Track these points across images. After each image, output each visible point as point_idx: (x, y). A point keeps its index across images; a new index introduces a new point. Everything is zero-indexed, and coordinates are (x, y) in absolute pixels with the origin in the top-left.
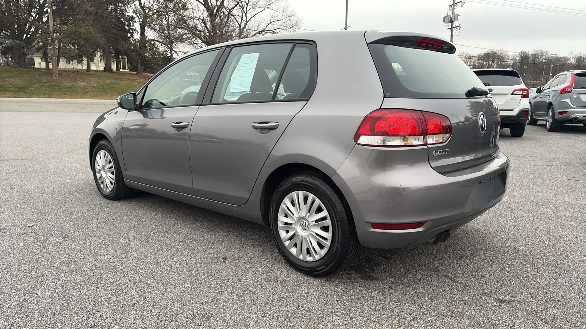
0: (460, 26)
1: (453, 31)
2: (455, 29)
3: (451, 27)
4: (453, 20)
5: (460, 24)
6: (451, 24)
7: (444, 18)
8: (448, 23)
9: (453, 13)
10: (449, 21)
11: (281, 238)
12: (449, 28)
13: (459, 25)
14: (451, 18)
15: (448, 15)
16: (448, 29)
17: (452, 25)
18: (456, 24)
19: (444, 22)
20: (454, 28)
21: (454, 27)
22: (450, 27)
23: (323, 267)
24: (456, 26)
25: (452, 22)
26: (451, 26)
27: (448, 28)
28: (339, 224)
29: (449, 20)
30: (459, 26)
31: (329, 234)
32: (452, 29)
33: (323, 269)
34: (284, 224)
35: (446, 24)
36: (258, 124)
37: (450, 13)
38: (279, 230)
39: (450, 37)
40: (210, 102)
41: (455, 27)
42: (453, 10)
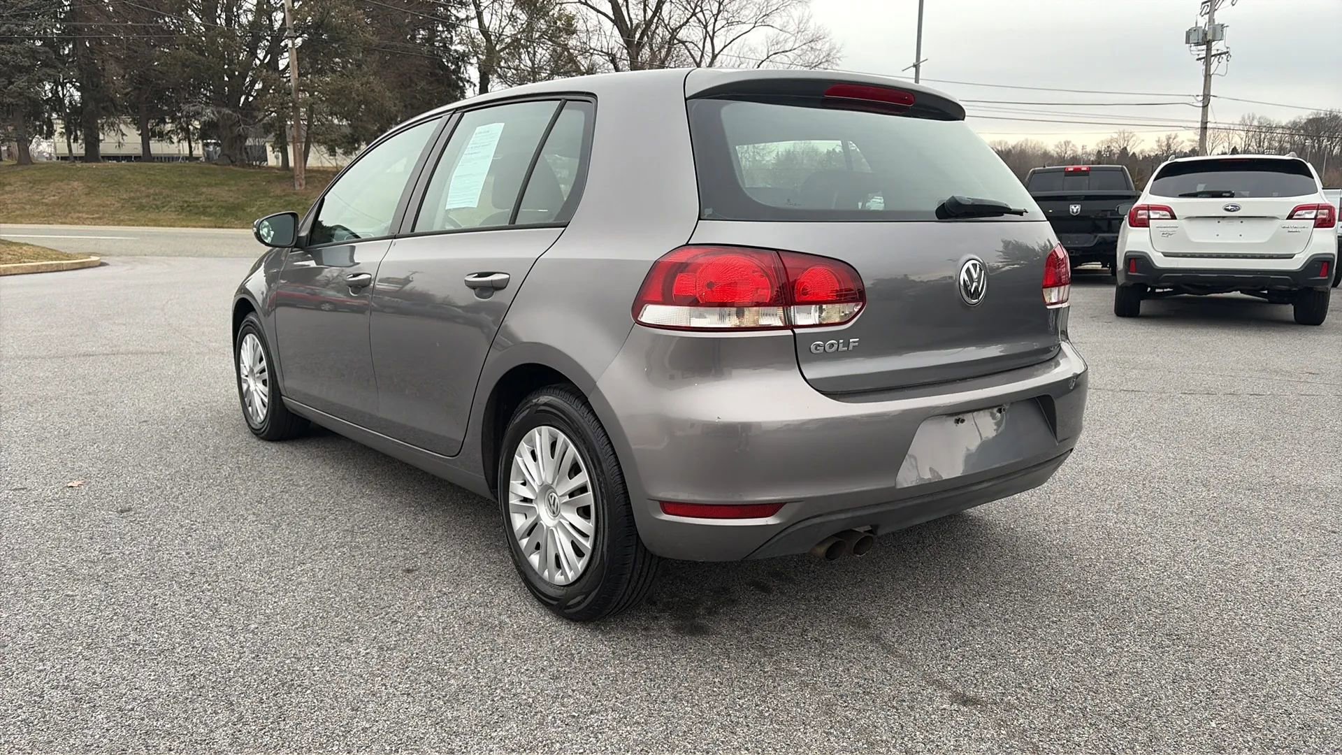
0: (1228, 52)
1: (1211, 64)
2: (1216, 59)
3: (1206, 54)
4: (1209, 37)
5: (1227, 48)
6: (1204, 47)
7: (1188, 34)
8: (1197, 44)
9: (1211, 20)
10: (1200, 41)
11: (515, 531)
12: (1200, 56)
13: (1225, 51)
14: (1205, 34)
15: (1198, 25)
16: (1198, 60)
17: (1209, 50)
18: (1217, 46)
19: (1188, 41)
20: (1213, 58)
21: (1213, 56)
22: (1203, 54)
23: (579, 599)
24: (1219, 52)
25: (1208, 43)
26: (1204, 52)
27: (1197, 57)
28: (605, 501)
29: (1200, 37)
30: (1225, 53)
31: (591, 524)
32: (1207, 60)
33: (579, 603)
34: (521, 501)
35: (1194, 48)
36: (476, 277)
37: (1203, 22)
38: (511, 514)
39: (1203, 79)
40: (413, 229)
41: (1215, 55)
42: (1211, 13)
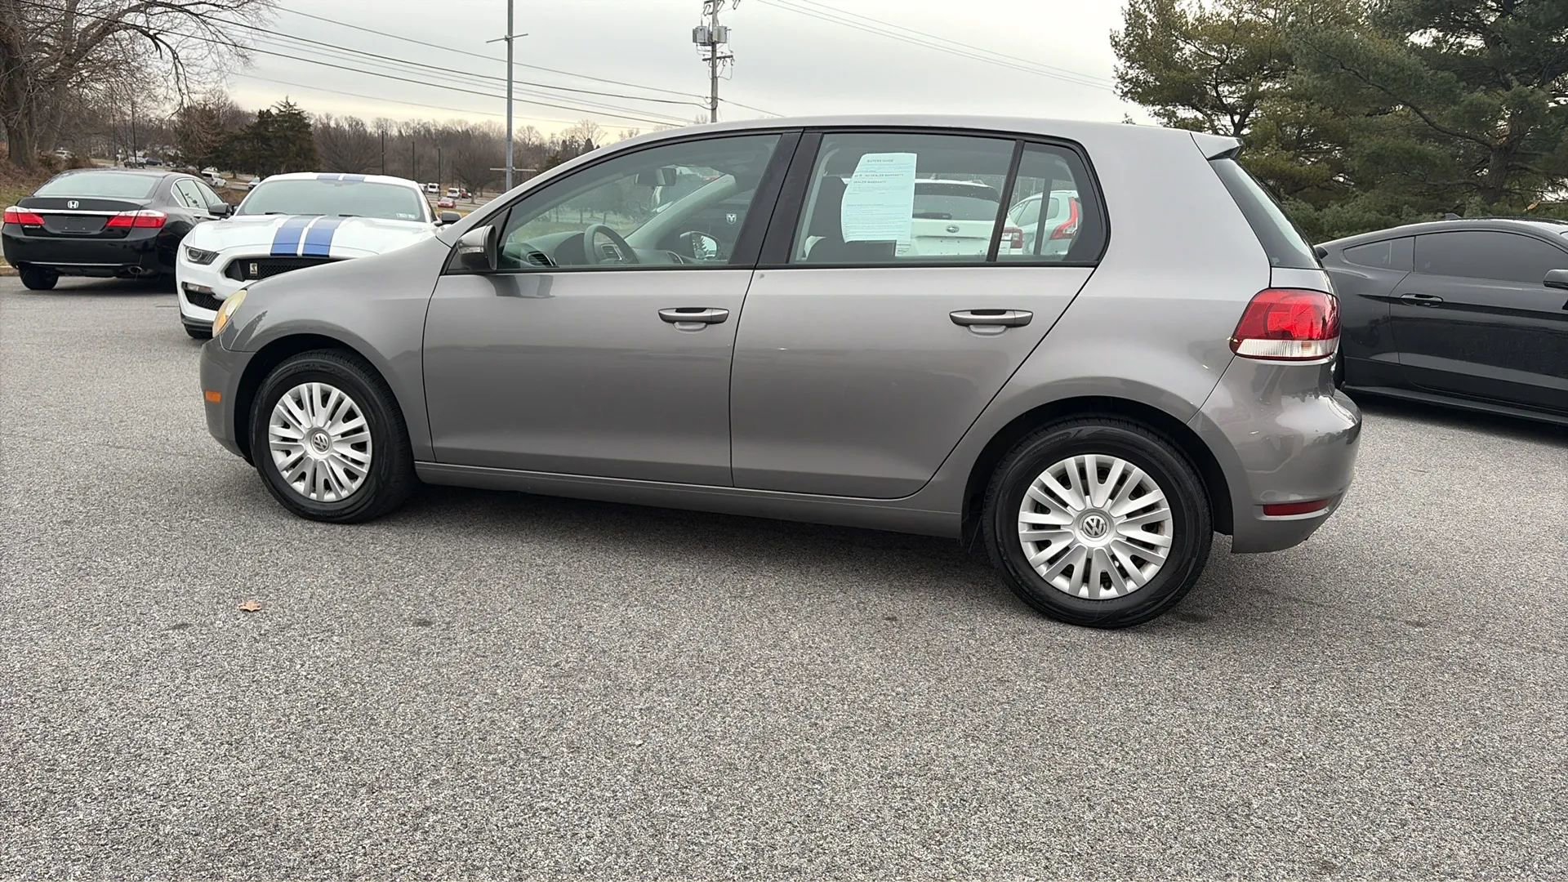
0: (732, 56)
1: (716, 67)
2: (721, 62)
3: (713, 56)
4: (715, 39)
5: (732, 52)
6: (710, 48)
7: (695, 32)
8: (704, 44)
9: (715, 20)
10: (706, 41)
12: (706, 57)
13: (729, 54)
14: (711, 35)
15: (704, 25)
16: (704, 60)
17: (714, 51)
18: (721, 49)
19: (695, 40)
20: (718, 60)
21: (718, 58)
22: (709, 55)
24: (724, 55)
25: (713, 44)
26: (710, 54)
27: (703, 58)
29: (706, 38)
30: (729, 57)
32: (713, 59)
35: (699, 47)
37: (707, 21)
39: (710, 81)
41: (720, 58)
42: (714, 13)
